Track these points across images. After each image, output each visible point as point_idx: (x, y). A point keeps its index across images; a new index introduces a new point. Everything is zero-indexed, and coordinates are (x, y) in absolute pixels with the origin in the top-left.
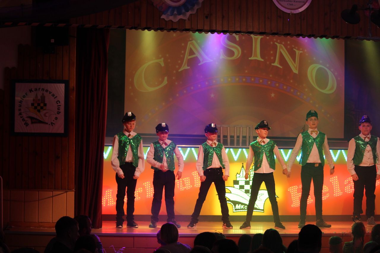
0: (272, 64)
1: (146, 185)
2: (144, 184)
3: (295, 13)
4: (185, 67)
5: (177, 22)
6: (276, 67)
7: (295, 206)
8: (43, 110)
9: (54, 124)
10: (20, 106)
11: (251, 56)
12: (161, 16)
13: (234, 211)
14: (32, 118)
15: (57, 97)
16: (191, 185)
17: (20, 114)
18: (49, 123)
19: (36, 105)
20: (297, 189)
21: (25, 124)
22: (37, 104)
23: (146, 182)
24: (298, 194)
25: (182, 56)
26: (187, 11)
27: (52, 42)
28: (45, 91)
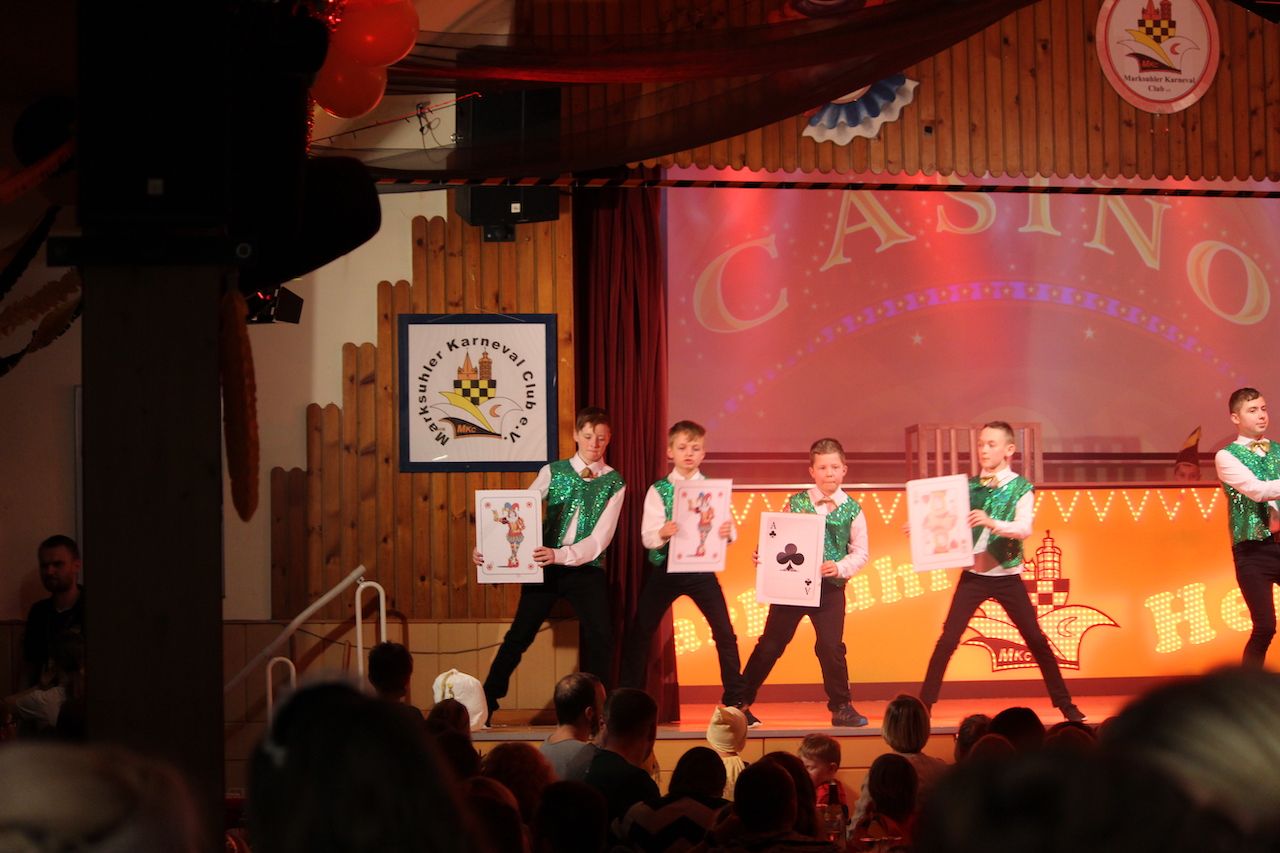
0: (1086, 244)
1: (744, 601)
2: (739, 597)
3: (1169, 112)
4: (837, 259)
5: (849, 144)
6: (1098, 251)
7: (1167, 649)
8: (486, 398)
9: (518, 436)
10: (423, 389)
11: (1024, 224)
12: (804, 129)
13: (995, 667)
14: (456, 422)
15: (523, 361)
16: (873, 597)
17: (424, 411)
18: (503, 436)
19: (466, 384)
20: (1173, 602)
21: (437, 439)
22: (469, 382)
23: (745, 591)
24: (1173, 616)
25: (827, 227)
26: (875, 113)
27: (513, 211)
28: (490, 344)
